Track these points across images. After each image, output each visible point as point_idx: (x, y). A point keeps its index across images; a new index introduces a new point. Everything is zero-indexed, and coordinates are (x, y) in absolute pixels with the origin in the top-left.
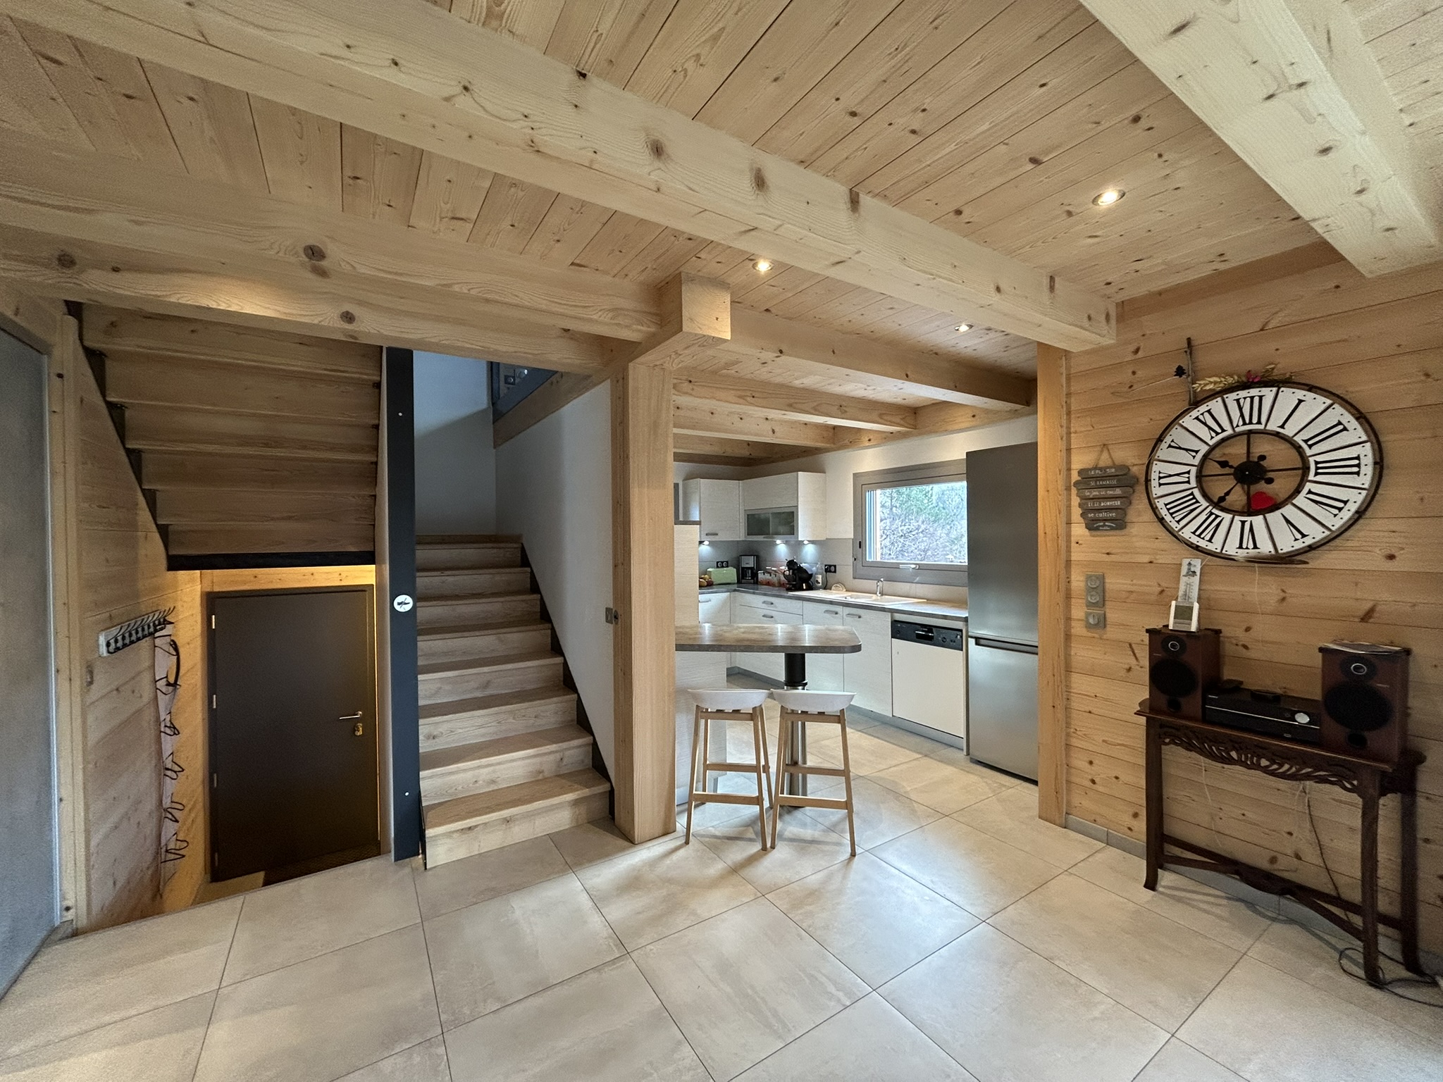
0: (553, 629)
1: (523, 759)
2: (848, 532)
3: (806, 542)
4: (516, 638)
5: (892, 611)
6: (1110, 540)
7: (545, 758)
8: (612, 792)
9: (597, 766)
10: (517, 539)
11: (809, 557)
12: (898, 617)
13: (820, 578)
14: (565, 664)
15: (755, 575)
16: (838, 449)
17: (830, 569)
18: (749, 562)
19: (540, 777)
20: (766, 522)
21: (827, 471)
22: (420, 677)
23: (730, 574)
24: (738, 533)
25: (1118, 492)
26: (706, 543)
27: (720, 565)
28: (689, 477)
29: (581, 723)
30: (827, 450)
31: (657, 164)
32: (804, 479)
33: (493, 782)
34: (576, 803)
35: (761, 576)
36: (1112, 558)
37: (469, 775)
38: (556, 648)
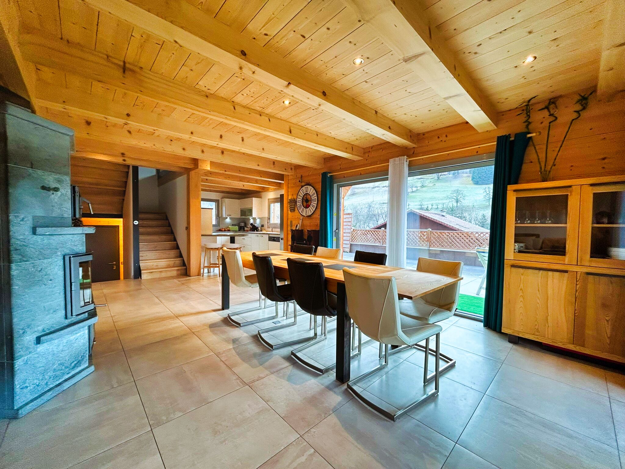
0: (174, 236)
1: (165, 261)
2: (267, 216)
3: (257, 218)
4: (164, 237)
5: (269, 234)
6: (293, 214)
7: (170, 262)
8: (186, 269)
9: (184, 264)
10: (165, 213)
11: (258, 223)
12: (270, 235)
13: (259, 228)
14: (177, 243)
15: (244, 229)
16: (265, 191)
17: (262, 226)
18: (243, 224)
19: (169, 266)
20: (245, 212)
21: (263, 197)
22: (140, 244)
23: (237, 228)
24: (238, 215)
25: (293, 204)
26: (228, 218)
27: (233, 225)
28: (223, 198)
29: (181, 256)
30: (263, 192)
31: (184, 151)
32: (254, 199)
33: (157, 266)
34: (178, 270)
35: (246, 229)
36: (293, 217)
37: (152, 263)
38: (175, 240)
